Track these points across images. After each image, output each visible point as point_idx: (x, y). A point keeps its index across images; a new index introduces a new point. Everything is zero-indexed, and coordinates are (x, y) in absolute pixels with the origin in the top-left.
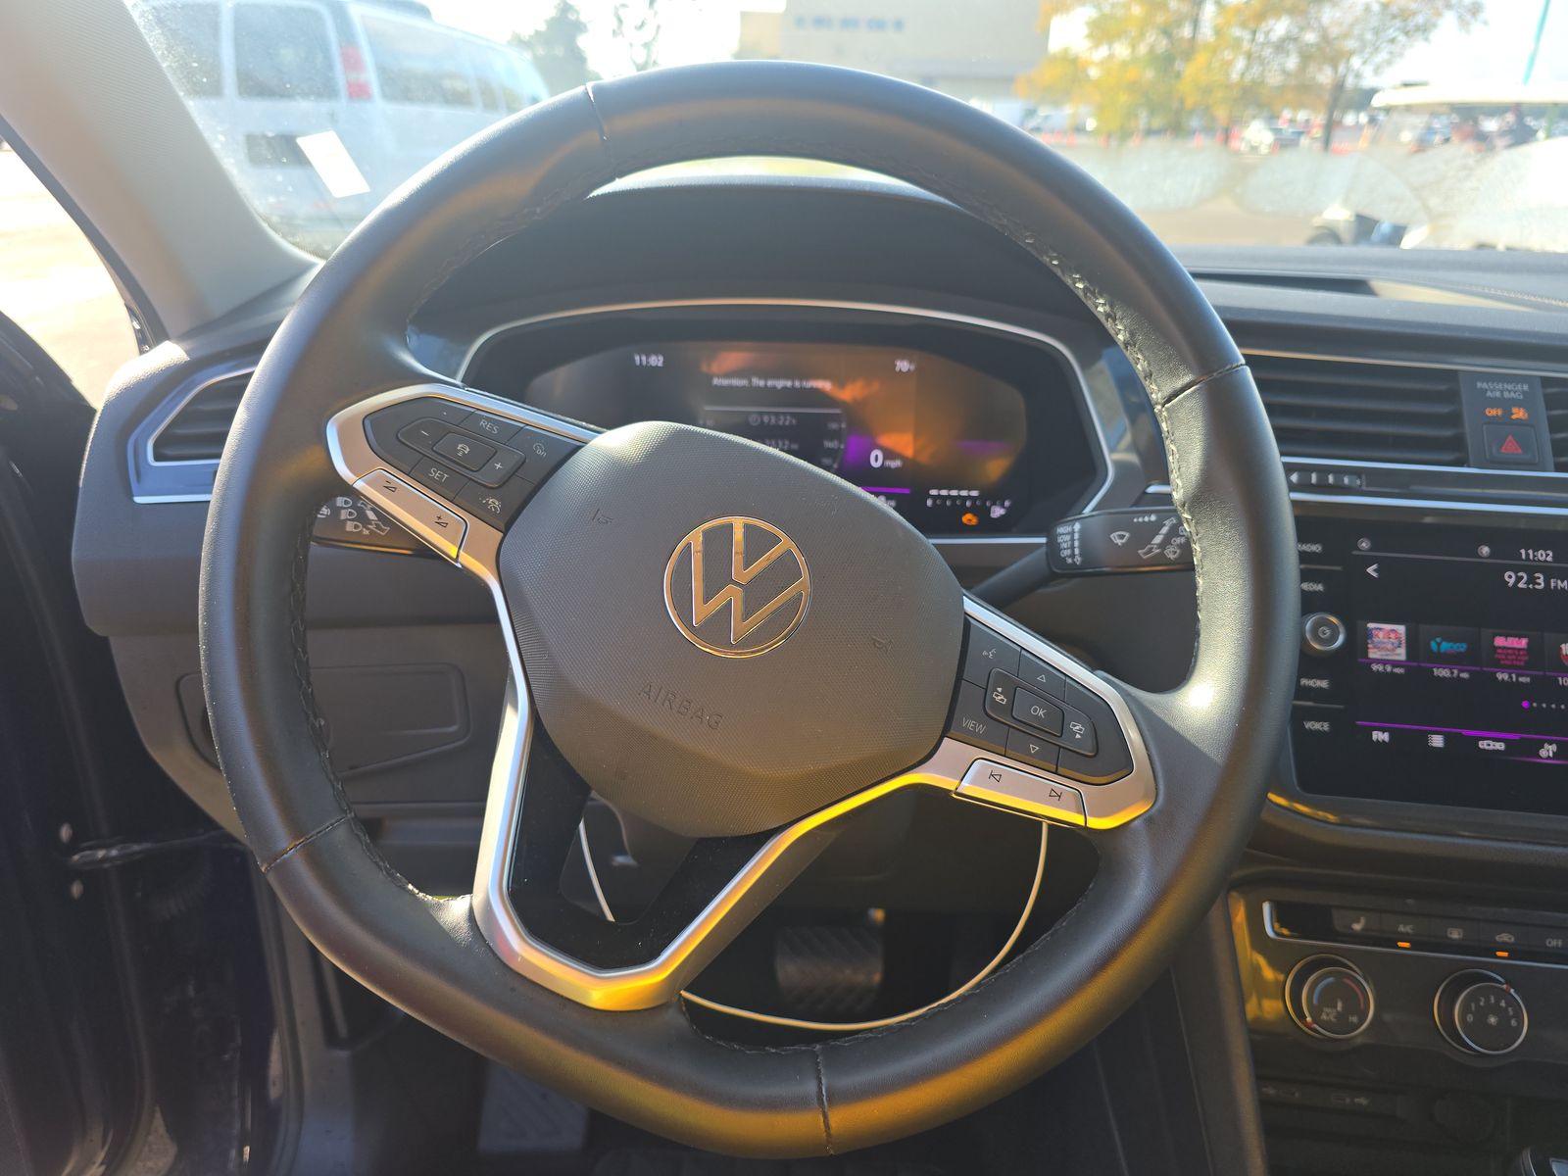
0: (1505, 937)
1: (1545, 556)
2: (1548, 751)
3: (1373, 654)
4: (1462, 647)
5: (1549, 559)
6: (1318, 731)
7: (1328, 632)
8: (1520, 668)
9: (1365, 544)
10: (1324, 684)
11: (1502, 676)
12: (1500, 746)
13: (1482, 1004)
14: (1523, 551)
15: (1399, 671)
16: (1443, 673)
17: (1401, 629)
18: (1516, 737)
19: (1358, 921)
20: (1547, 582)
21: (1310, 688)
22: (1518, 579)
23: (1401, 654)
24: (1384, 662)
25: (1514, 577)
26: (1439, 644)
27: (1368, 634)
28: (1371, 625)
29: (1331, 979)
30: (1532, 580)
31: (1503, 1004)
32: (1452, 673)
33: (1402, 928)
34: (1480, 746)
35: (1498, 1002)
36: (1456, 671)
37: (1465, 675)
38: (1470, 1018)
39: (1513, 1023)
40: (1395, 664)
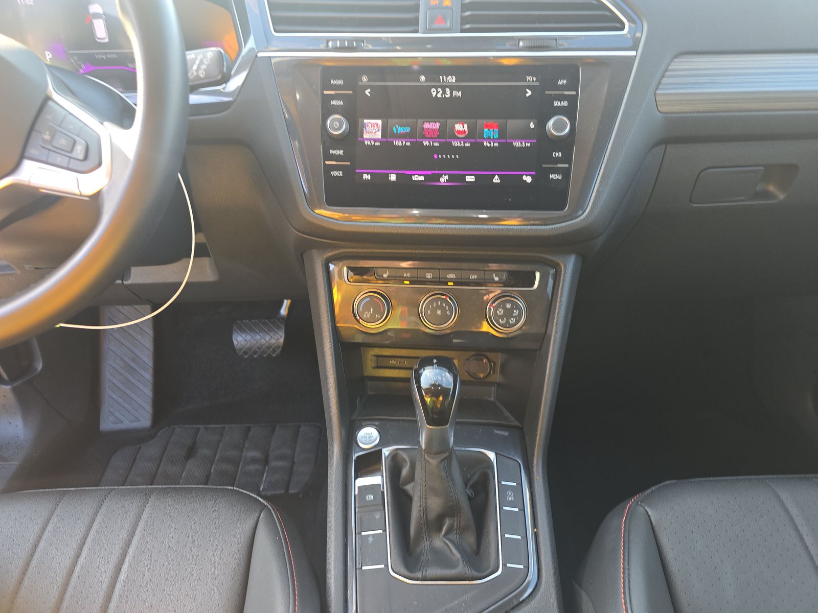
0: (451, 276)
1: (452, 79)
2: (444, 179)
3: (365, 136)
4: (408, 130)
5: (454, 81)
6: (337, 176)
7: (338, 125)
8: (434, 138)
9: (365, 79)
10: (341, 152)
11: (426, 143)
12: (422, 178)
13: (435, 305)
14: (441, 77)
15: (377, 144)
16: (398, 143)
17: (379, 122)
18: (430, 173)
19: (386, 273)
20: (451, 93)
21: (335, 155)
22: (438, 92)
23: (379, 135)
24: (370, 140)
25: (436, 92)
26: (397, 129)
27: (364, 126)
28: (366, 121)
29: (368, 299)
30: (444, 92)
31: (444, 305)
32: (402, 143)
33: (405, 275)
34: (414, 179)
35: (441, 304)
36: (404, 142)
37: (408, 144)
38: (429, 312)
39: (448, 313)
40: (375, 140)
